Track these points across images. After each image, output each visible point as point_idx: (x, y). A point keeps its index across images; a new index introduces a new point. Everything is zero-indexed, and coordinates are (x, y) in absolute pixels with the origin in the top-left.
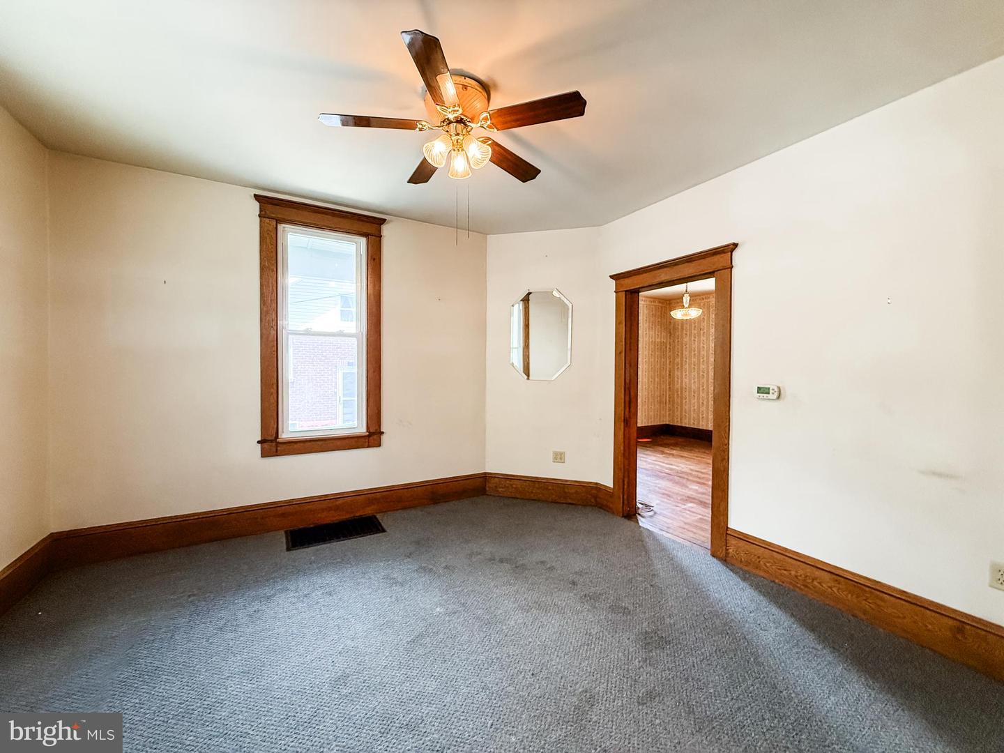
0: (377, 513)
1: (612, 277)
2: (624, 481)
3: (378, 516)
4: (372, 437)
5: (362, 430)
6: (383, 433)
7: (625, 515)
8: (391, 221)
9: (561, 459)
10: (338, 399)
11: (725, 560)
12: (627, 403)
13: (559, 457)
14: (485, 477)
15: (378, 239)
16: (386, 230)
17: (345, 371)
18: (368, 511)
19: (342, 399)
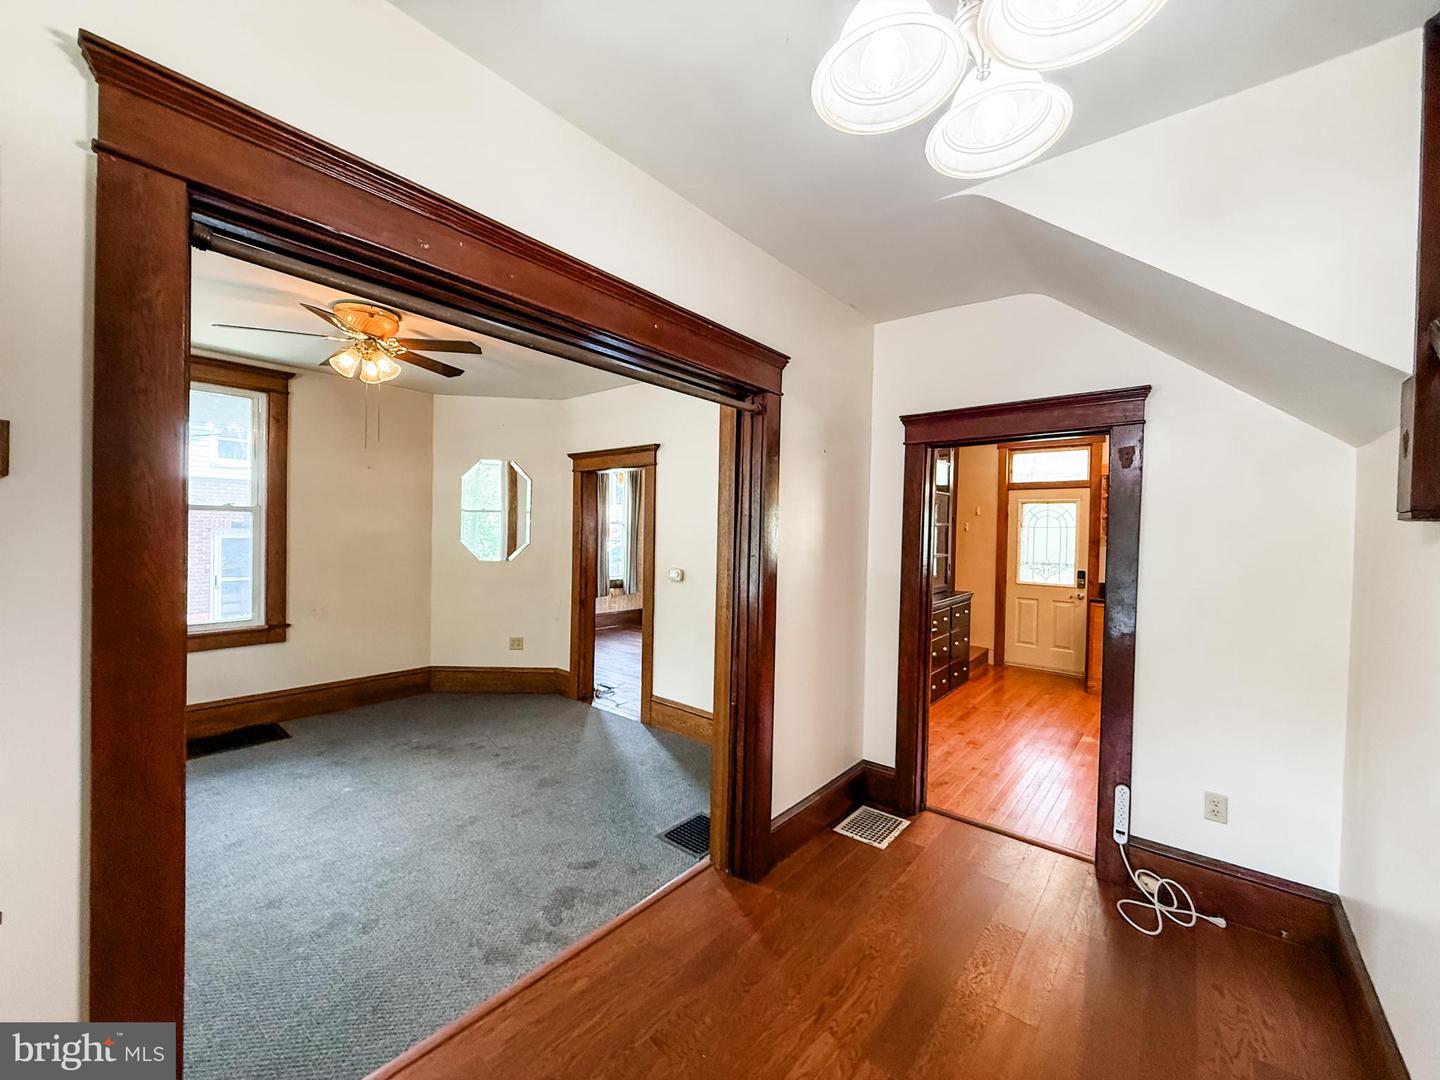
0: (282, 720)
1: (570, 455)
2: (579, 664)
3: (281, 724)
4: (275, 629)
5: (260, 622)
6: (289, 625)
7: (581, 695)
8: (301, 375)
9: (518, 645)
10: (213, 581)
11: (650, 725)
12: (583, 586)
13: (517, 644)
14: (429, 672)
15: (284, 396)
16: (294, 386)
17: (225, 536)
18: (270, 719)
19: (221, 580)
